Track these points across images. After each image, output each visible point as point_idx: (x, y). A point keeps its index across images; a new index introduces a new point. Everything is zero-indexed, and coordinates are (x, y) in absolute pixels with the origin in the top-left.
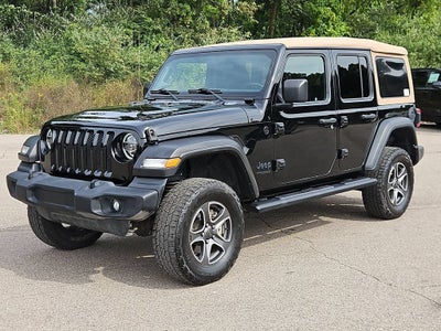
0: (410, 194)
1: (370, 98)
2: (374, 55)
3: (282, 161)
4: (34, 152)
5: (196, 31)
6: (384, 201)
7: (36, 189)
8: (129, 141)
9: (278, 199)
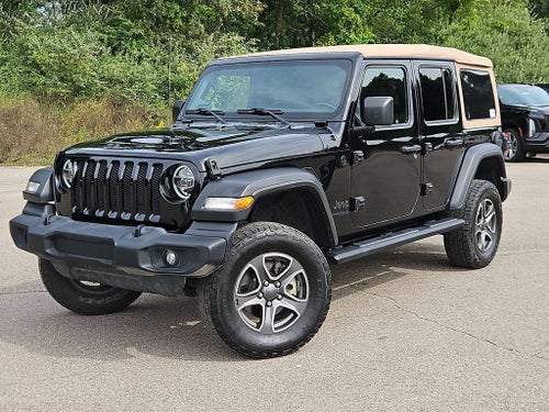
0: (499, 237)
1: (455, 121)
2: (458, 67)
3: (361, 199)
4: (46, 191)
5: (188, 38)
6: (472, 246)
7: (57, 238)
8: (182, 175)
9: (358, 247)
